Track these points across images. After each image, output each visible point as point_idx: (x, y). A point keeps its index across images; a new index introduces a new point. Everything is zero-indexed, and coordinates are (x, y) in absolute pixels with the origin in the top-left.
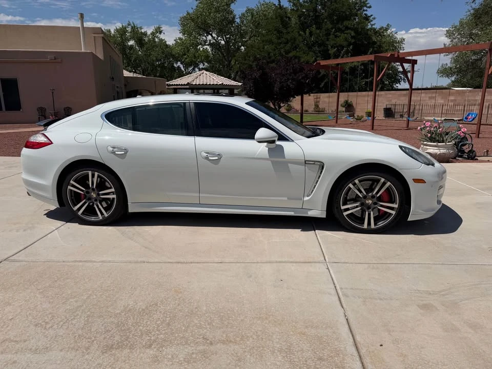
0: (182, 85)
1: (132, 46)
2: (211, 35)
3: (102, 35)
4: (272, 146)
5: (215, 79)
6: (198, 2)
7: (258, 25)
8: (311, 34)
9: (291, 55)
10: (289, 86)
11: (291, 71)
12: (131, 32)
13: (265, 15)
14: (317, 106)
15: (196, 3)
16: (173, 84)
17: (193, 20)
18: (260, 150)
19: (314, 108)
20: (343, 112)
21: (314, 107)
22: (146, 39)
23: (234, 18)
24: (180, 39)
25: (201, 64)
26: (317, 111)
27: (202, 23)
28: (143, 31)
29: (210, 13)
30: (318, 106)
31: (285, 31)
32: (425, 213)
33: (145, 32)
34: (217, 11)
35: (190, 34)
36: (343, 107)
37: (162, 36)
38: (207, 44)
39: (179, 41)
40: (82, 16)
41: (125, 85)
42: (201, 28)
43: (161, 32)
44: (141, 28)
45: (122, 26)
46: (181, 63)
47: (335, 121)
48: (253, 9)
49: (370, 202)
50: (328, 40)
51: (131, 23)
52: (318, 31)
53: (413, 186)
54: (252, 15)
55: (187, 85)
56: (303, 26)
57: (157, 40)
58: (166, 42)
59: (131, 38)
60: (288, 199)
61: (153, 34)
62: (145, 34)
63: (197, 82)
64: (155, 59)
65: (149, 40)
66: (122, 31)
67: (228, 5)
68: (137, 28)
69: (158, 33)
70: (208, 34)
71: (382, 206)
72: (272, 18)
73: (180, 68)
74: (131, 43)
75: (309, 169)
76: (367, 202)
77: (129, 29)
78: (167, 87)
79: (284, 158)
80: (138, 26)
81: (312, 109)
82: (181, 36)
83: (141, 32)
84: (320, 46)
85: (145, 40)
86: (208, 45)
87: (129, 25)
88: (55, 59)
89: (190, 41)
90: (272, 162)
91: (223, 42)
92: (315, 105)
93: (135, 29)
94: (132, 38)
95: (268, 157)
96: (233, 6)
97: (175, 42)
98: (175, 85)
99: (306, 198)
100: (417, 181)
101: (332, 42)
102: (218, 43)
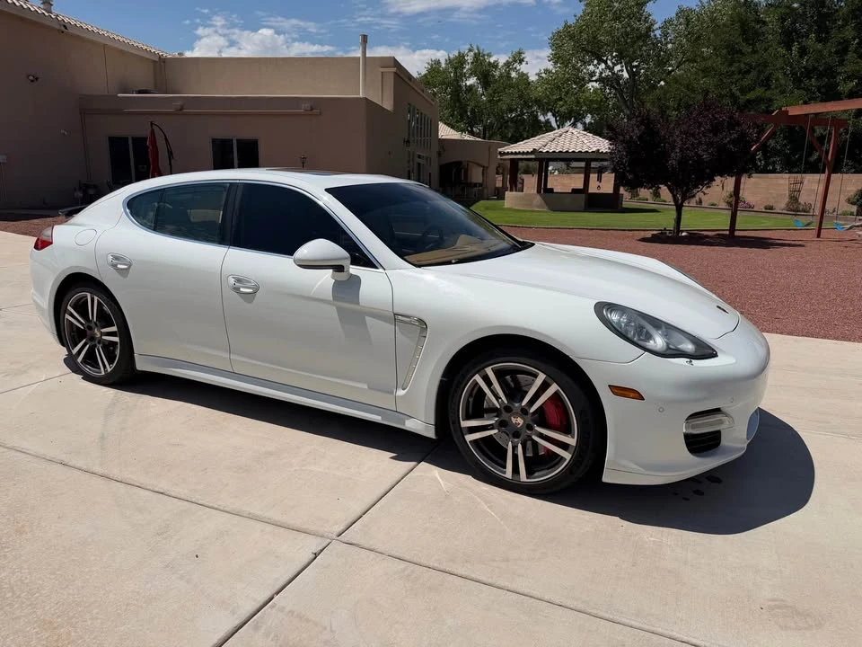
0: (523, 153)
1: (471, 87)
2: (606, 62)
3: (394, 70)
4: (342, 276)
5: (586, 142)
6: (583, 3)
7: (696, 39)
8: (803, 51)
9: (751, 95)
10: (700, 156)
11: (708, 127)
12: (472, 63)
13: (713, 20)
14: (794, 199)
15: (582, 6)
16: (510, 151)
17: (572, 37)
18: (319, 283)
19: (787, 205)
20: (852, 214)
21: (787, 200)
22: (497, 73)
23: (649, 29)
24: (547, 71)
25: (589, 115)
26: (791, 210)
27: (589, 42)
28: (492, 60)
29: (603, 23)
30: (797, 200)
31: (748, 49)
32: (642, 470)
33: (495, 62)
34: (617, 18)
35: (566, 63)
36: (853, 203)
37: (523, 68)
38: (594, 78)
39: (544, 75)
40: (365, 38)
41: (439, 154)
42: (587, 52)
43: (521, 61)
44: (489, 55)
45: (459, 53)
46: (554, 115)
47: (815, 232)
48: (691, 11)
49: (520, 421)
50: (842, 63)
51: (475, 47)
52: (819, 46)
53: (609, 401)
54: (688, 22)
55: (532, 153)
56: (788, 37)
57: (513, 74)
58: (528, 77)
59: (471, 74)
60: (369, 388)
61: (507, 64)
62: (495, 65)
63: (552, 148)
64: (504, 107)
65: (501, 76)
66: (458, 62)
67: (641, 5)
68: (483, 56)
69: (516, 62)
70: (600, 61)
71: (541, 436)
72: (724, 25)
73: (550, 123)
74: (472, 81)
75: (402, 333)
76: (514, 420)
77: (469, 58)
78: (499, 157)
79: (358, 303)
80: (485, 53)
81: (783, 205)
82: (550, 65)
83: (489, 62)
84: (820, 75)
85: (494, 76)
86: (596, 81)
87: (470, 50)
88: (312, 110)
89: (564, 74)
90: (339, 310)
91: (626, 75)
92: (791, 197)
93: (478, 58)
94: (473, 73)
95: (331, 298)
96: (649, 8)
97: (537, 77)
98: (512, 153)
99: (401, 392)
100: (619, 391)
101: (849, 68)
102: (617, 77)
